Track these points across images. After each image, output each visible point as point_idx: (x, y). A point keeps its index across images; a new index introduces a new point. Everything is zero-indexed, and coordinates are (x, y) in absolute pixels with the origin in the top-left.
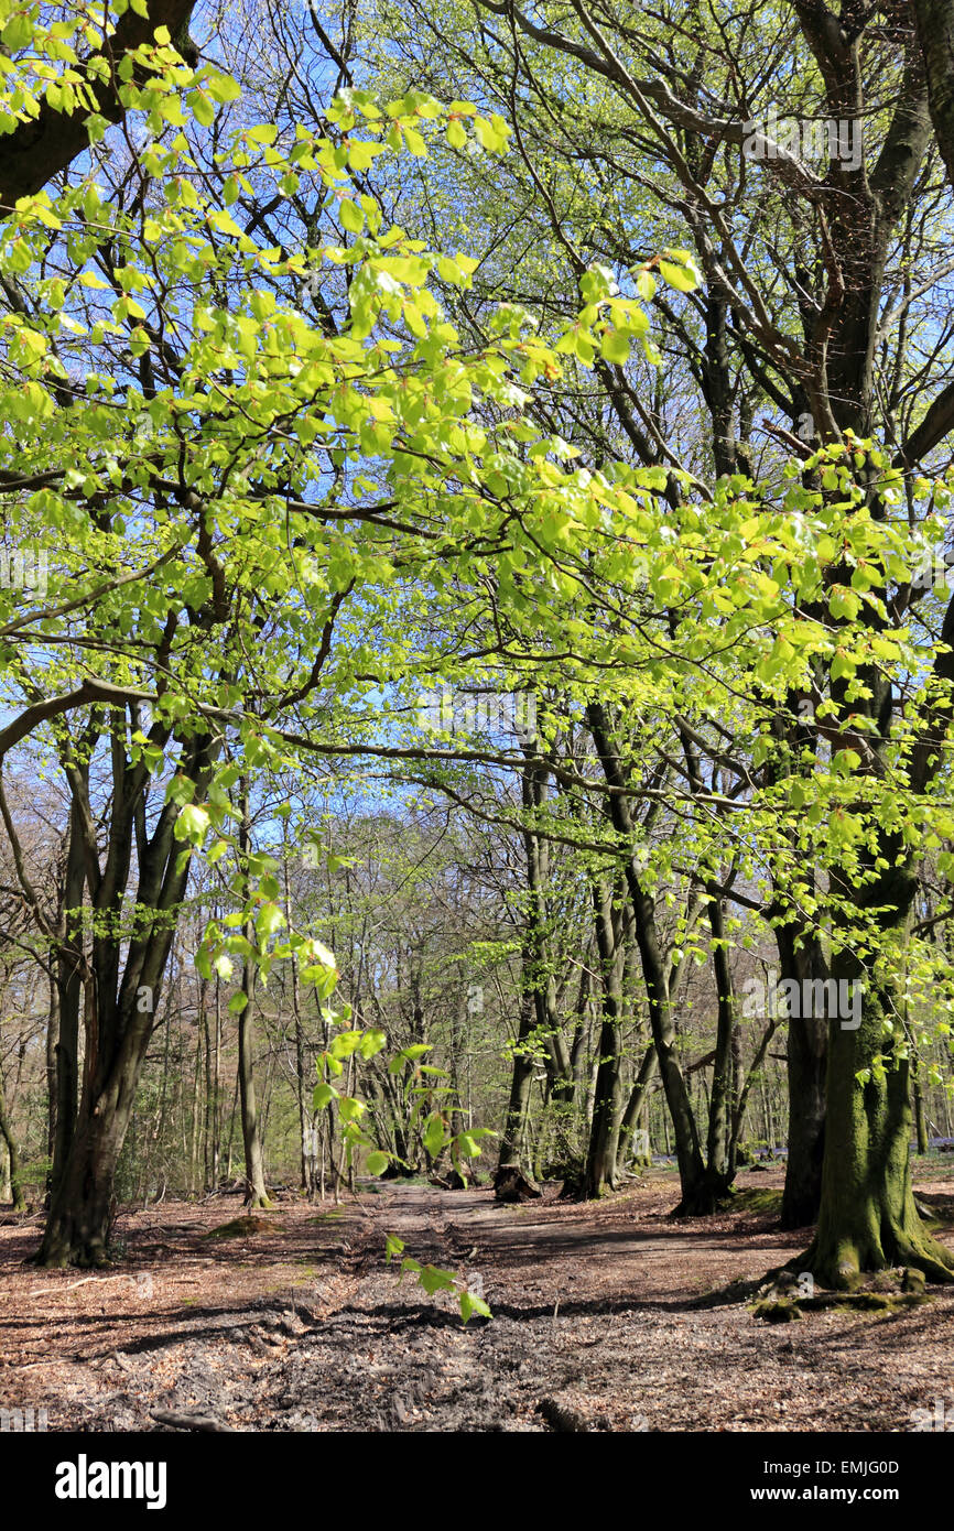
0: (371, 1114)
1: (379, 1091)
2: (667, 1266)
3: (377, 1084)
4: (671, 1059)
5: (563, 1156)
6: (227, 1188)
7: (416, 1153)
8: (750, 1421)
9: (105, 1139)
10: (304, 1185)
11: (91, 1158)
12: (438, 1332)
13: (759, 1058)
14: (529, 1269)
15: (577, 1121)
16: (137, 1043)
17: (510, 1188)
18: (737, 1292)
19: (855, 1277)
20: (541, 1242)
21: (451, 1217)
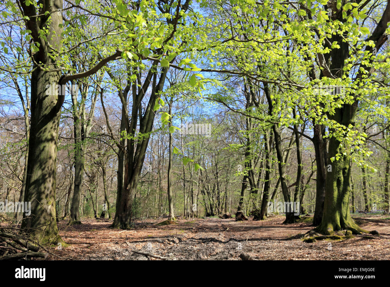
0: (204, 199)
1: (206, 194)
2: (280, 233)
3: (205, 191)
4: (284, 181)
5: (254, 208)
6: (165, 216)
7: (215, 210)
8: (298, 258)
9: (130, 196)
10: (185, 215)
11: (126, 201)
12: (215, 243)
13: (309, 181)
14: (242, 232)
15: (258, 199)
16: (138, 170)
17: (240, 217)
18: (299, 237)
19: (332, 232)
20: (246, 228)
21: (223, 223)
